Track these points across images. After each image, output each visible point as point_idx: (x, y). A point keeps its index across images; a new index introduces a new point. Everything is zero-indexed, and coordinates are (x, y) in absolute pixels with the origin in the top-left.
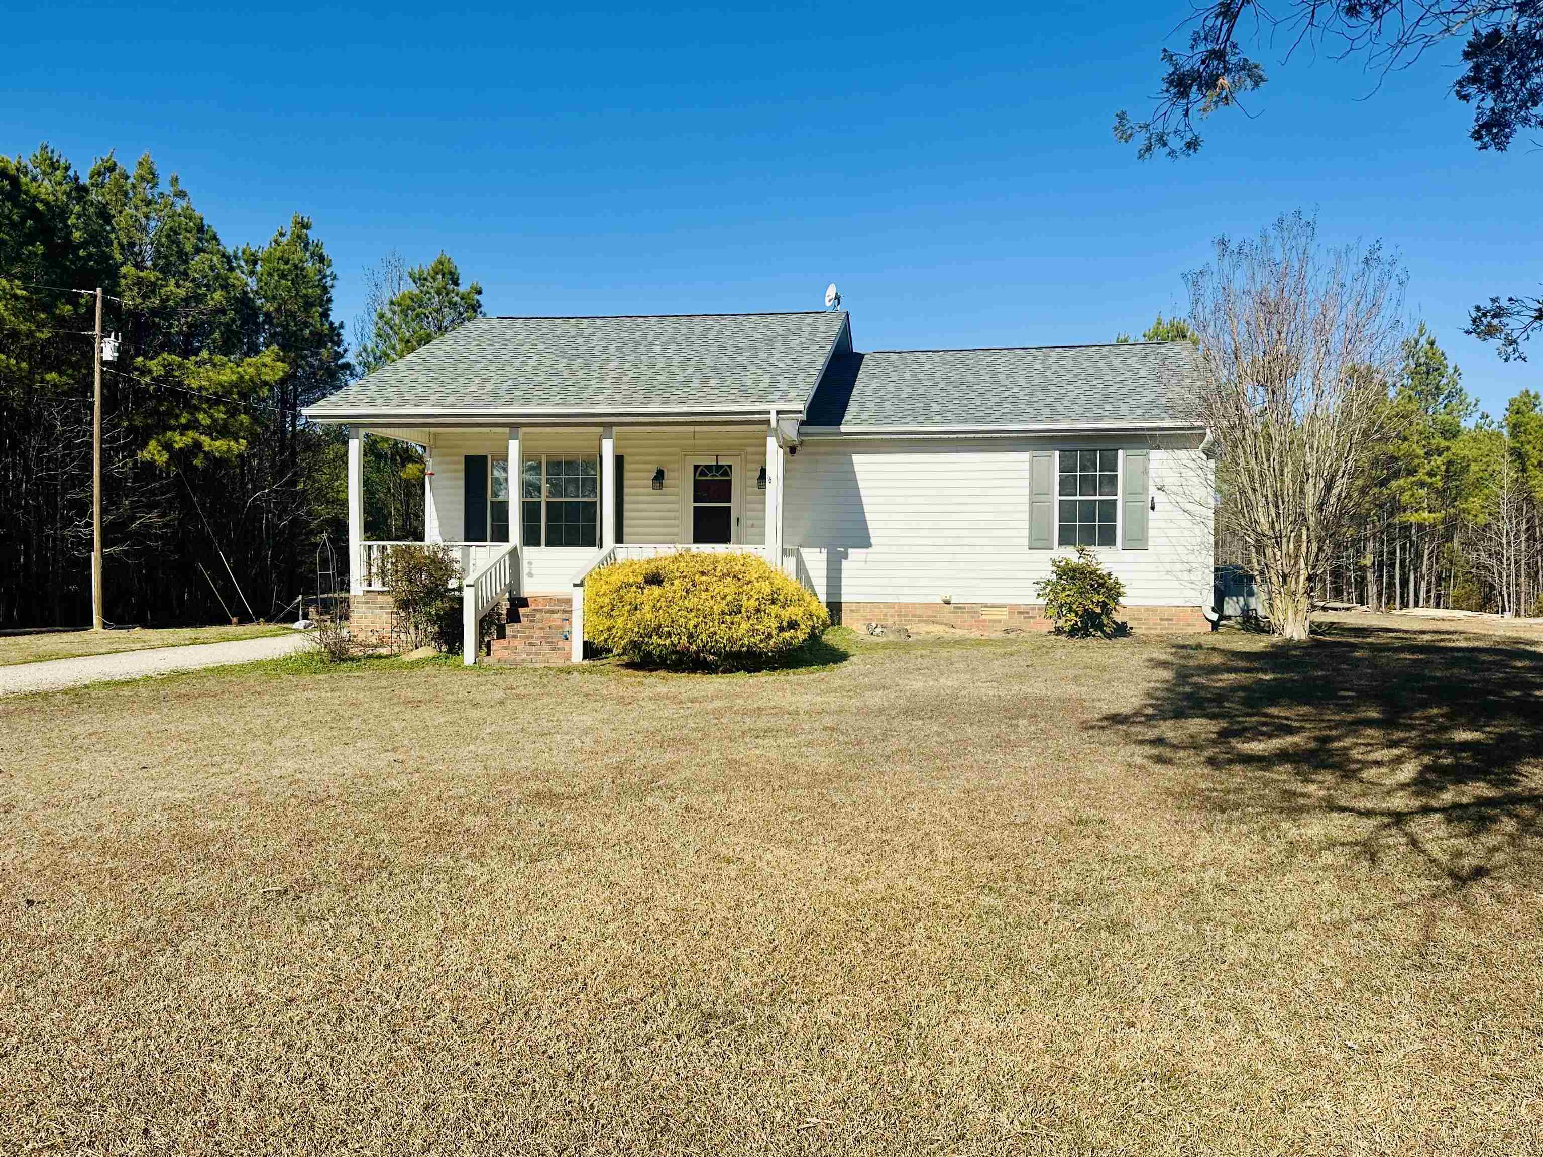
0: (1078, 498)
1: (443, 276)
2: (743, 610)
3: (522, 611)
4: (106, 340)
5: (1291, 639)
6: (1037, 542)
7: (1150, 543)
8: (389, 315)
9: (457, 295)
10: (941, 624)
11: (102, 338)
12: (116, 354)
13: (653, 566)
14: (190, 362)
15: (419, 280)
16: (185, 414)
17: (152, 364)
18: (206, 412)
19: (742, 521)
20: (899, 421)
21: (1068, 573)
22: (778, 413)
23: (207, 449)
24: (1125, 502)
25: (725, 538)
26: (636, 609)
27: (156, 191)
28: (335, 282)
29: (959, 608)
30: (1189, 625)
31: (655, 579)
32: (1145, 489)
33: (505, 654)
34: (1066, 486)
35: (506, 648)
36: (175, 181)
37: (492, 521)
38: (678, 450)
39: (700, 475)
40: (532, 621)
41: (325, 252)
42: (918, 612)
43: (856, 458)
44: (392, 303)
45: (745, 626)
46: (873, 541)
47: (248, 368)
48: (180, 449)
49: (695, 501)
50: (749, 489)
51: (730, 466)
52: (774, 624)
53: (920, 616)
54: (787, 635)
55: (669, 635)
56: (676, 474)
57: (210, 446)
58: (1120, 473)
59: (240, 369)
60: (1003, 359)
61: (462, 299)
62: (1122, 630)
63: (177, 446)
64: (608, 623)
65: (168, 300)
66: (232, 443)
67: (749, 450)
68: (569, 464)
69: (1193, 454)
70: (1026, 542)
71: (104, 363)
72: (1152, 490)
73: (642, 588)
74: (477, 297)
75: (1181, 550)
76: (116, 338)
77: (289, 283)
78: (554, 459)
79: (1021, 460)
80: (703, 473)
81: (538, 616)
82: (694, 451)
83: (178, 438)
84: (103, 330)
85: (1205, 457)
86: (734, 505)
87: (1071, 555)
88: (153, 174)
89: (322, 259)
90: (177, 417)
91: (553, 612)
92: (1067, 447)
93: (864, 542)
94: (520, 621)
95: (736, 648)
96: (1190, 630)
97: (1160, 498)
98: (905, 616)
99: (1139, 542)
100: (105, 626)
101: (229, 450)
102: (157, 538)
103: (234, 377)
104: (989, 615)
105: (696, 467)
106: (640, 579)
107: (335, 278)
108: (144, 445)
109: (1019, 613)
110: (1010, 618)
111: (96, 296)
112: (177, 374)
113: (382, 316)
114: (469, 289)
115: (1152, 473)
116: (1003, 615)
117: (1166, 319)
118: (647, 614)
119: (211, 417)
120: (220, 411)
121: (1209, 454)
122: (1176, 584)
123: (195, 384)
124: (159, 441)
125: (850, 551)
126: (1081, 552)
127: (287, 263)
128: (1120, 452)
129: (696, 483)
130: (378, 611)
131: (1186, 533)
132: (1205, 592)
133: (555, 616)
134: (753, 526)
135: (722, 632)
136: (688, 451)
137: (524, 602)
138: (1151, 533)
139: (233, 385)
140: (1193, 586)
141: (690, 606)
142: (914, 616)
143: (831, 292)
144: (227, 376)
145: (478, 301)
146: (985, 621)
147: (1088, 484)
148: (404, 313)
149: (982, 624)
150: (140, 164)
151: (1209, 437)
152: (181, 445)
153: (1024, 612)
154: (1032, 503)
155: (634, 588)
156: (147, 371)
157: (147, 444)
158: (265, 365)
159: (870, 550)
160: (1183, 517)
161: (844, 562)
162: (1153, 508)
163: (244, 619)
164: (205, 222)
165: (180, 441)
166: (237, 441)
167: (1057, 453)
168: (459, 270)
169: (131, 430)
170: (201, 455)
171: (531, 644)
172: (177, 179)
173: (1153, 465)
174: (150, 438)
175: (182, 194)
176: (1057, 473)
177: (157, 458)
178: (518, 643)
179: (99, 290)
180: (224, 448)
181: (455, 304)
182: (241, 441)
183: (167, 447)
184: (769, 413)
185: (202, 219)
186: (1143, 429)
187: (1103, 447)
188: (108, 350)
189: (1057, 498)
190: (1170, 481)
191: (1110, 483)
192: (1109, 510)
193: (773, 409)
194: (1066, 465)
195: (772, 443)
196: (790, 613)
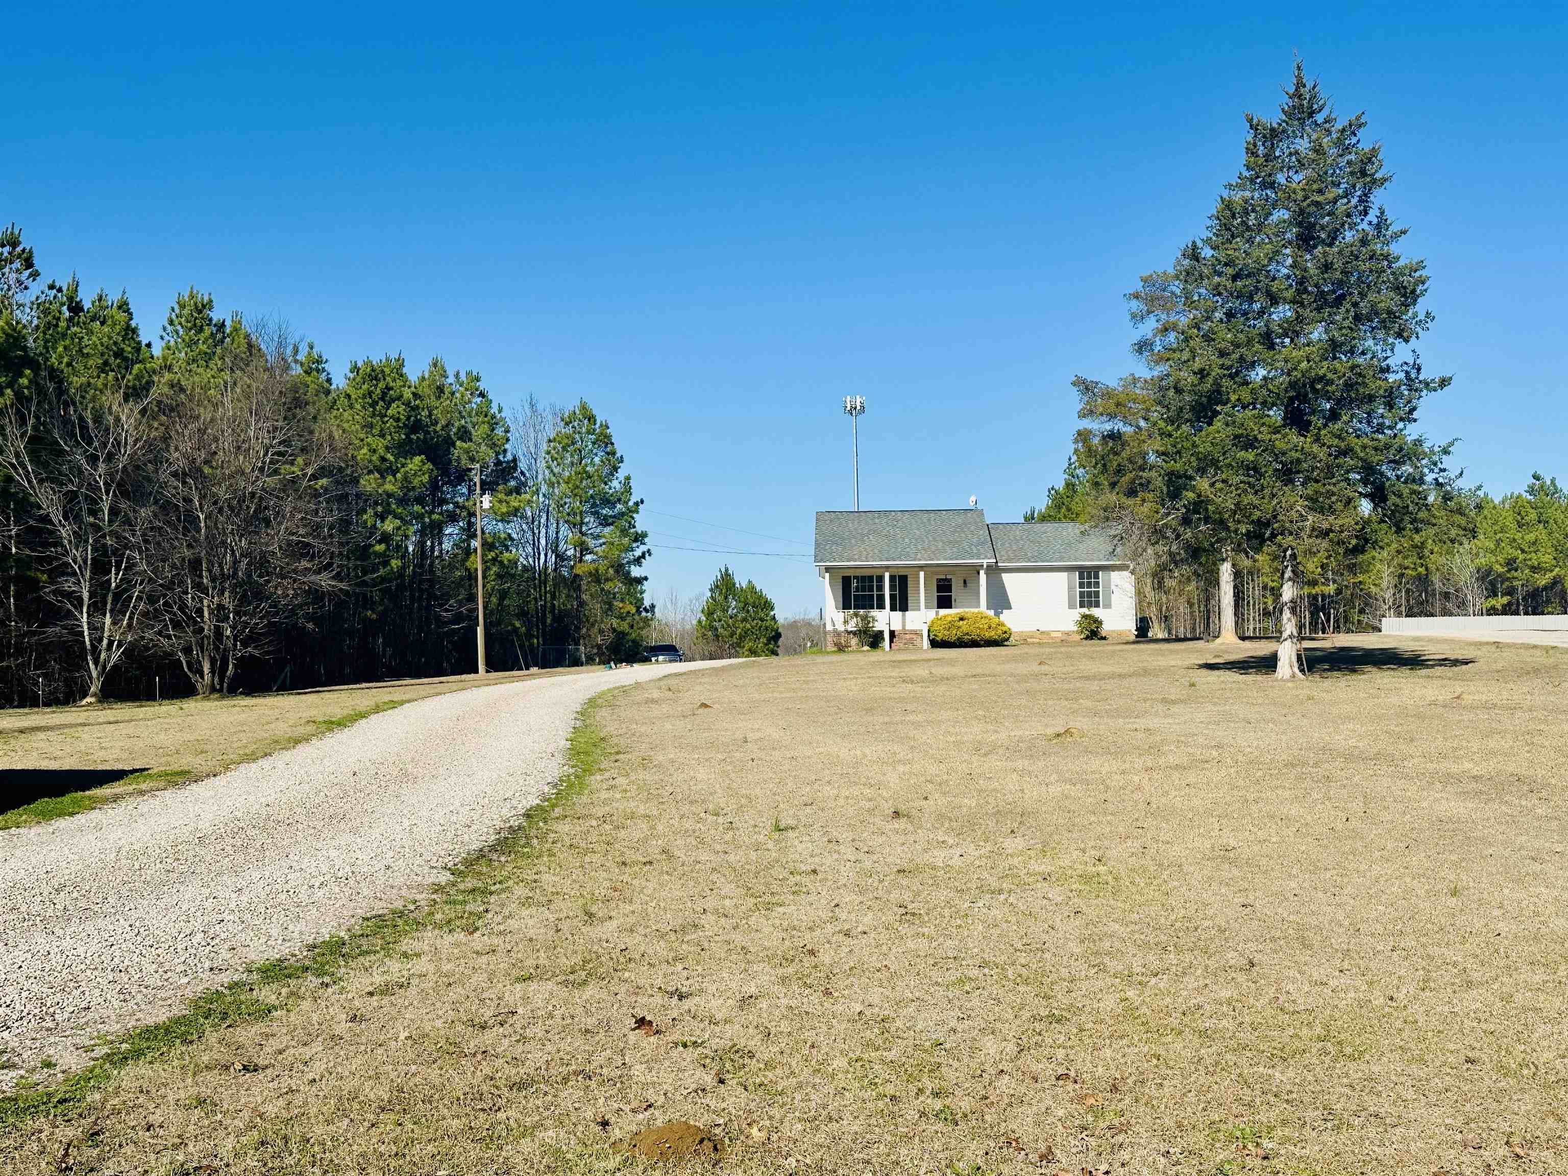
0: (1086, 590)
2: (992, 628)
3: (895, 634)
6: (1071, 606)
7: (1112, 606)
10: (1035, 639)
13: (960, 615)
19: (959, 601)
20: (1018, 561)
21: (1085, 617)
22: (987, 563)
24: (1103, 591)
25: (950, 607)
26: (957, 628)
29: (1043, 633)
30: (1127, 636)
31: (962, 619)
32: (1110, 586)
33: (898, 648)
34: (1081, 585)
37: (854, 601)
39: (939, 584)
40: (899, 637)
42: (1027, 634)
43: (1003, 576)
46: (1011, 606)
49: (938, 594)
50: (959, 588)
51: (951, 581)
53: (1027, 636)
54: (1004, 635)
55: (971, 635)
56: (931, 583)
58: (1100, 581)
62: (1104, 638)
64: (933, 633)
67: (959, 572)
69: (1126, 573)
70: (1067, 605)
72: (1112, 586)
73: (959, 622)
79: (1064, 575)
80: (941, 583)
81: (901, 635)
82: (937, 573)
85: (1130, 574)
86: (953, 594)
87: (1085, 611)
91: (909, 634)
92: (1081, 571)
93: (1008, 607)
94: (896, 637)
95: (991, 639)
96: (1128, 638)
97: (1115, 589)
99: (1108, 606)
100: (487, 672)
104: (1053, 635)
105: (938, 581)
106: (958, 619)
110: (1062, 635)
115: (1112, 580)
116: (1059, 635)
118: (963, 629)
121: (1132, 573)
122: (1122, 621)
125: (1003, 610)
126: (1088, 610)
128: (1101, 573)
129: (938, 586)
131: (1126, 602)
132: (1133, 624)
133: (911, 635)
135: (987, 634)
136: (935, 576)
138: (1112, 602)
140: (1129, 621)
141: (975, 627)
142: (1025, 635)
143: (973, 498)
147: (1089, 585)
149: (1052, 638)
151: (1132, 567)
153: (1066, 633)
154: (1069, 591)
155: (956, 622)
159: (1011, 610)
160: (1124, 596)
161: (1000, 614)
162: (1113, 593)
167: (1077, 573)
171: (905, 644)
173: (1112, 577)
176: (1078, 581)
186: (1111, 564)
187: (1093, 571)
189: (1078, 590)
190: (1119, 583)
191: (1097, 584)
192: (1097, 594)
193: (985, 562)
194: (1081, 577)
195: (982, 572)
196: (1004, 629)
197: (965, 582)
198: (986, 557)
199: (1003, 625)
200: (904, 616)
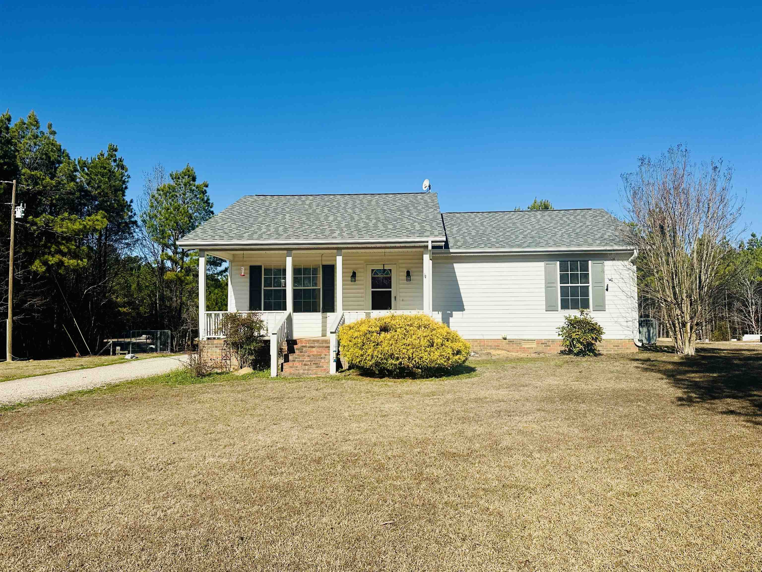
0: (570, 285)
1: (189, 177)
2: (435, 345)
3: (295, 347)
4: (18, 207)
5: (688, 355)
6: (550, 308)
7: (607, 307)
8: (157, 196)
9: (194, 186)
10: (503, 350)
11: (16, 206)
12: (23, 215)
13: (383, 322)
14: (58, 219)
15: (176, 178)
16: (53, 246)
17: (37, 220)
18: (65, 245)
19: (397, 298)
22: (432, 242)
23: (66, 264)
24: (593, 287)
26: (377, 345)
27: (39, 131)
28: (130, 179)
29: (511, 342)
30: (627, 348)
31: (385, 329)
32: (603, 281)
33: (292, 371)
34: (563, 279)
35: (291, 367)
36: (50, 126)
37: (264, 300)
38: (362, 262)
39: (374, 275)
40: (301, 352)
41: (124, 163)
42: (490, 344)
43: (456, 265)
44: (158, 190)
45: (437, 353)
46: (465, 307)
47: (88, 221)
48: (52, 264)
49: (372, 288)
50: (401, 282)
51: (390, 270)
52: (450, 351)
53: (490, 346)
54: (457, 357)
55: (398, 359)
56: (362, 274)
57: (68, 263)
58: (590, 272)
59: (84, 223)
60: (514, 216)
61: (197, 188)
63: (50, 263)
64: (361, 352)
65: (46, 187)
66: (79, 261)
67: (400, 261)
68: (305, 269)
69: (626, 263)
70: (544, 307)
71: (16, 219)
72: (607, 282)
73: (380, 334)
74: (205, 188)
75: (622, 311)
76: (23, 206)
77: (107, 179)
78: (297, 267)
79: (540, 266)
80: (376, 273)
81: (304, 349)
82: (372, 262)
83: (51, 259)
84: (16, 202)
85: (632, 264)
86: (393, 290)
87: (575, 314)
88: (37, 122)
89: (123, 167)
90: (49, 248)
91: (313, 347)
92: (563, 260)
93: (461, 308)
94: (295, 353)
95: (433, 365)
96: (628, 351)
97: (610, 284)
98: (483, 346)
99: (601, 307)
100: (13, 359)
101: (78, 264)
102: (38, 311)
103: (81, 227)
104: (526, 345)
105: (373, 270)
106: (378, 329)
107: (129, 177)
108: (32, 263)
109: (541, 344)
110: (538, 346)
111: (13, 184)
112: (51, 225)
113: (153, 196)
114: (202, 183)
115: (606, 272)
116: (534, 345)
117: (539, 201)
118: (386, 347)
119: (68, 248)
120: (73, 245)
121: (633, 262)
122: (620, 328)
123: (59, 230)
124: (41, 260)
125: (454, 312)
126: (582, 312)
127: (105, 168)
128: (590, 262)
129: (373, 278)
130: (214, 349)
131: (624, 302)
132: (635, 332)
133: (314, 349)
134: (403, 300)
135: (425, 356)
136: (368, 262)
137: (295, 342)
138: (607, 302)
139: (80, 231)
140: (628, 329)
141: (408, 342)
142: (487, 346)
143: (426, 183)
144: (77, 226)
145: (205, 190)
146: (524, 348)
147: (574, 278)
148: (165, 194)
149: (525, 350)
150: (30, 117)
151: (636, 254)
152: (53, 262)
153: (546, 343)
154: (547, 287)
155: (375, 334)
156: (35, 224)
157: (34, 262)
158: (97, 220)
159: (464, 312)
160: (622, 294)
161: (451, 319)
162: (607, 290)
163: (84, 353)
164: (62, 148)
165: (52, 260)
166: (82, 260)
167: (558, 263)
168: (196, 174)
169: (25, 254)
170: (63, 268)
171: (305, 365)
172: (51, 125)
173: (606, 268)
174: (35, 259)
175: (54, 133)
176: (559, 273)
177: (39, 269)
178: (297, 364)
179: (14, 181)
180: (76, 264)
181: (194, 190)
182: (84, 260)
183: (45, 263)
184: (428, 242)
185: (60, 146)
186: (606, 250)
187: (581, 259)
188: (19, 212)
189: (559, 285)
190: (615, 277)
191: (585, 277)
192: (585, 291)
193: (430, 240)
194: (563, 268)
195: (426, 258)
196: (457, 346)
197: (408, 273)
198: (432, 234)
199: (455, 339)
200: (325, 318)
